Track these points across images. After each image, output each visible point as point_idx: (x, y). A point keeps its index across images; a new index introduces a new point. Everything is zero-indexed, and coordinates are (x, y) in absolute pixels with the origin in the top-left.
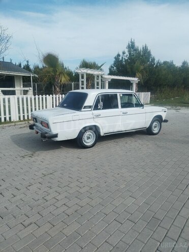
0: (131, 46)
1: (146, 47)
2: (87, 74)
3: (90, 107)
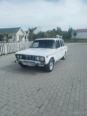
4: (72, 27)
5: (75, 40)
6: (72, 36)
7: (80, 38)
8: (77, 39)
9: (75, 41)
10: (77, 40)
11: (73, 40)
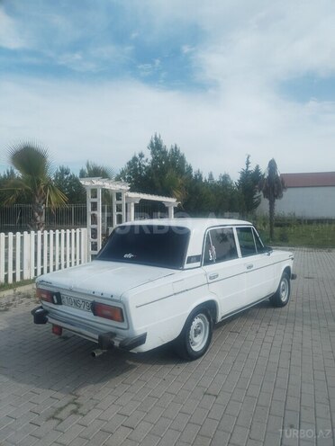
0: (156, 146)
1: (176, 148)
2: (102, 189)
3: (198, 258)
4: (258, 166)
5: (277, 225)
6: (257, 204)
7: (298, 214)
8: (284, 219)
9: (277, 230)
10: (288, 225)
11: (264, 224)
